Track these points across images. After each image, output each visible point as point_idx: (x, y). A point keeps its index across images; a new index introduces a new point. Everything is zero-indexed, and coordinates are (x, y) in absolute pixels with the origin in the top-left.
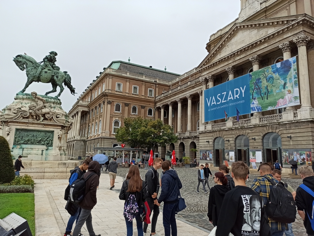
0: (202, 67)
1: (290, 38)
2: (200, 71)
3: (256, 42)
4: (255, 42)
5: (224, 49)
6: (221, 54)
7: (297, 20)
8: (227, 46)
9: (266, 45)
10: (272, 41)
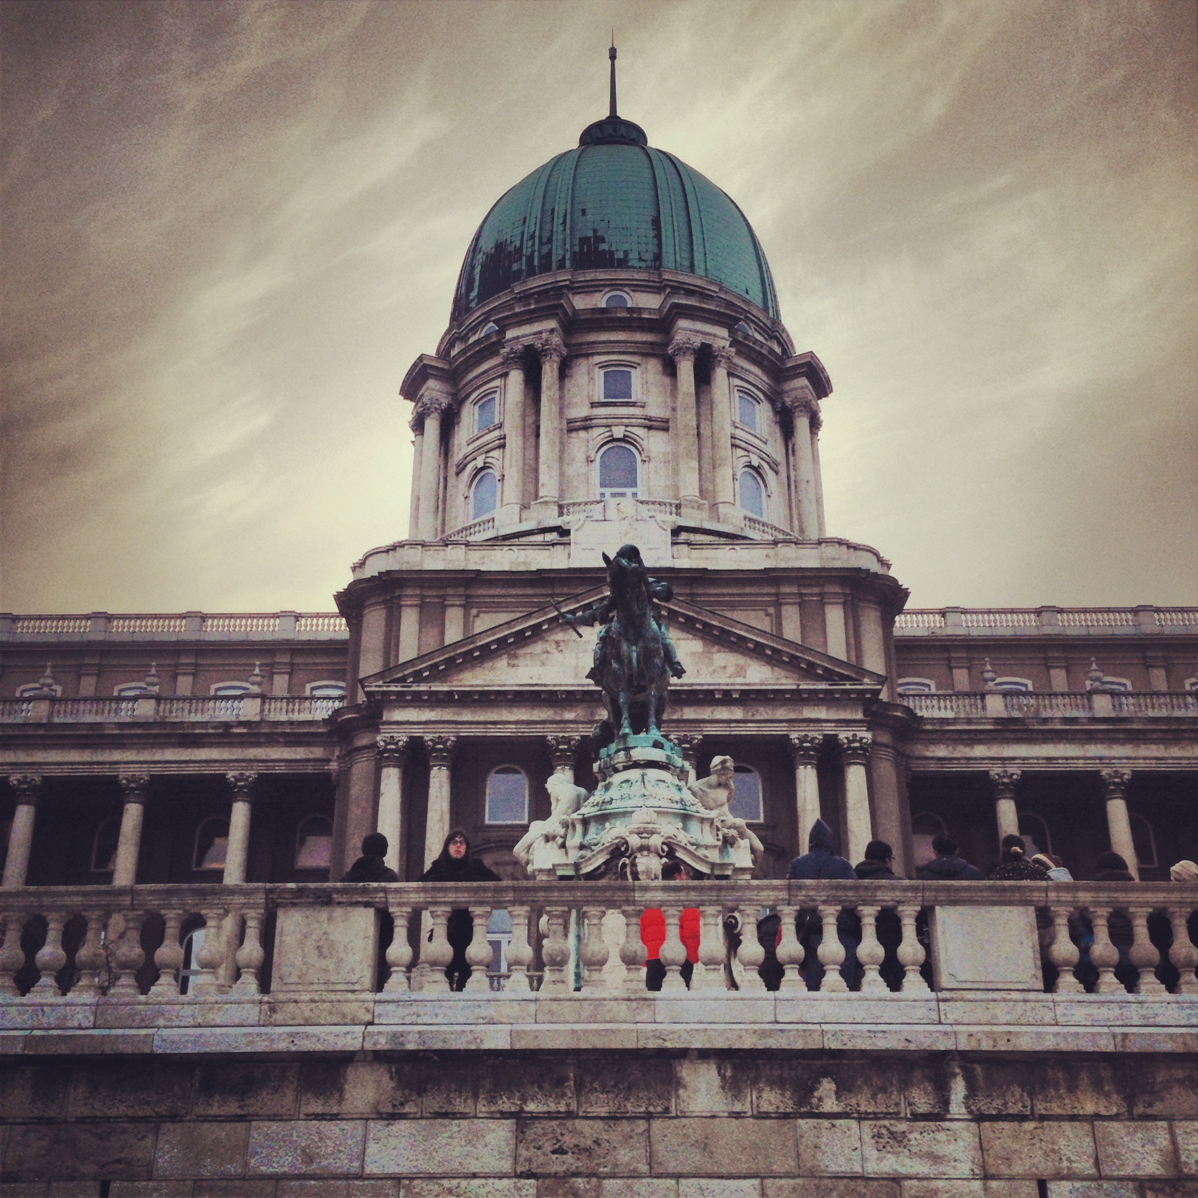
0: (402, 680)
1: (828, 724)
2: (384, 693)
3: (712, 687)
4: (705, 688)
5: (538, 648)
6: (521, 662)
7: (861, 684)
8: (554, 646)
9: (738, 713)
10: (761, 709)
